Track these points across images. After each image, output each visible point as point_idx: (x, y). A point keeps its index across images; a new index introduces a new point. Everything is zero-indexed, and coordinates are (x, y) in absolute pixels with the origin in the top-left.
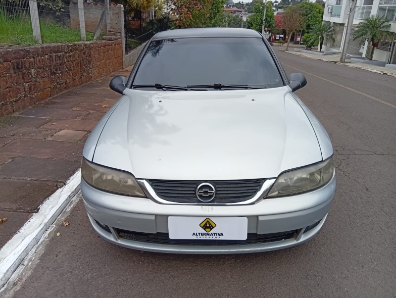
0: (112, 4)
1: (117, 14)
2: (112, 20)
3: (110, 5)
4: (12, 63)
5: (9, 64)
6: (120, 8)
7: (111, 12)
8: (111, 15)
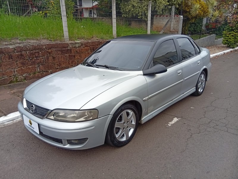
0: (176, 16)
1: (177, 21)
2: (174, 25)
3: (174, 16)
4: (90, 48)
5: (88, 48)
6: (180, 17)
7: (175, 20)
8: (174, 22)
